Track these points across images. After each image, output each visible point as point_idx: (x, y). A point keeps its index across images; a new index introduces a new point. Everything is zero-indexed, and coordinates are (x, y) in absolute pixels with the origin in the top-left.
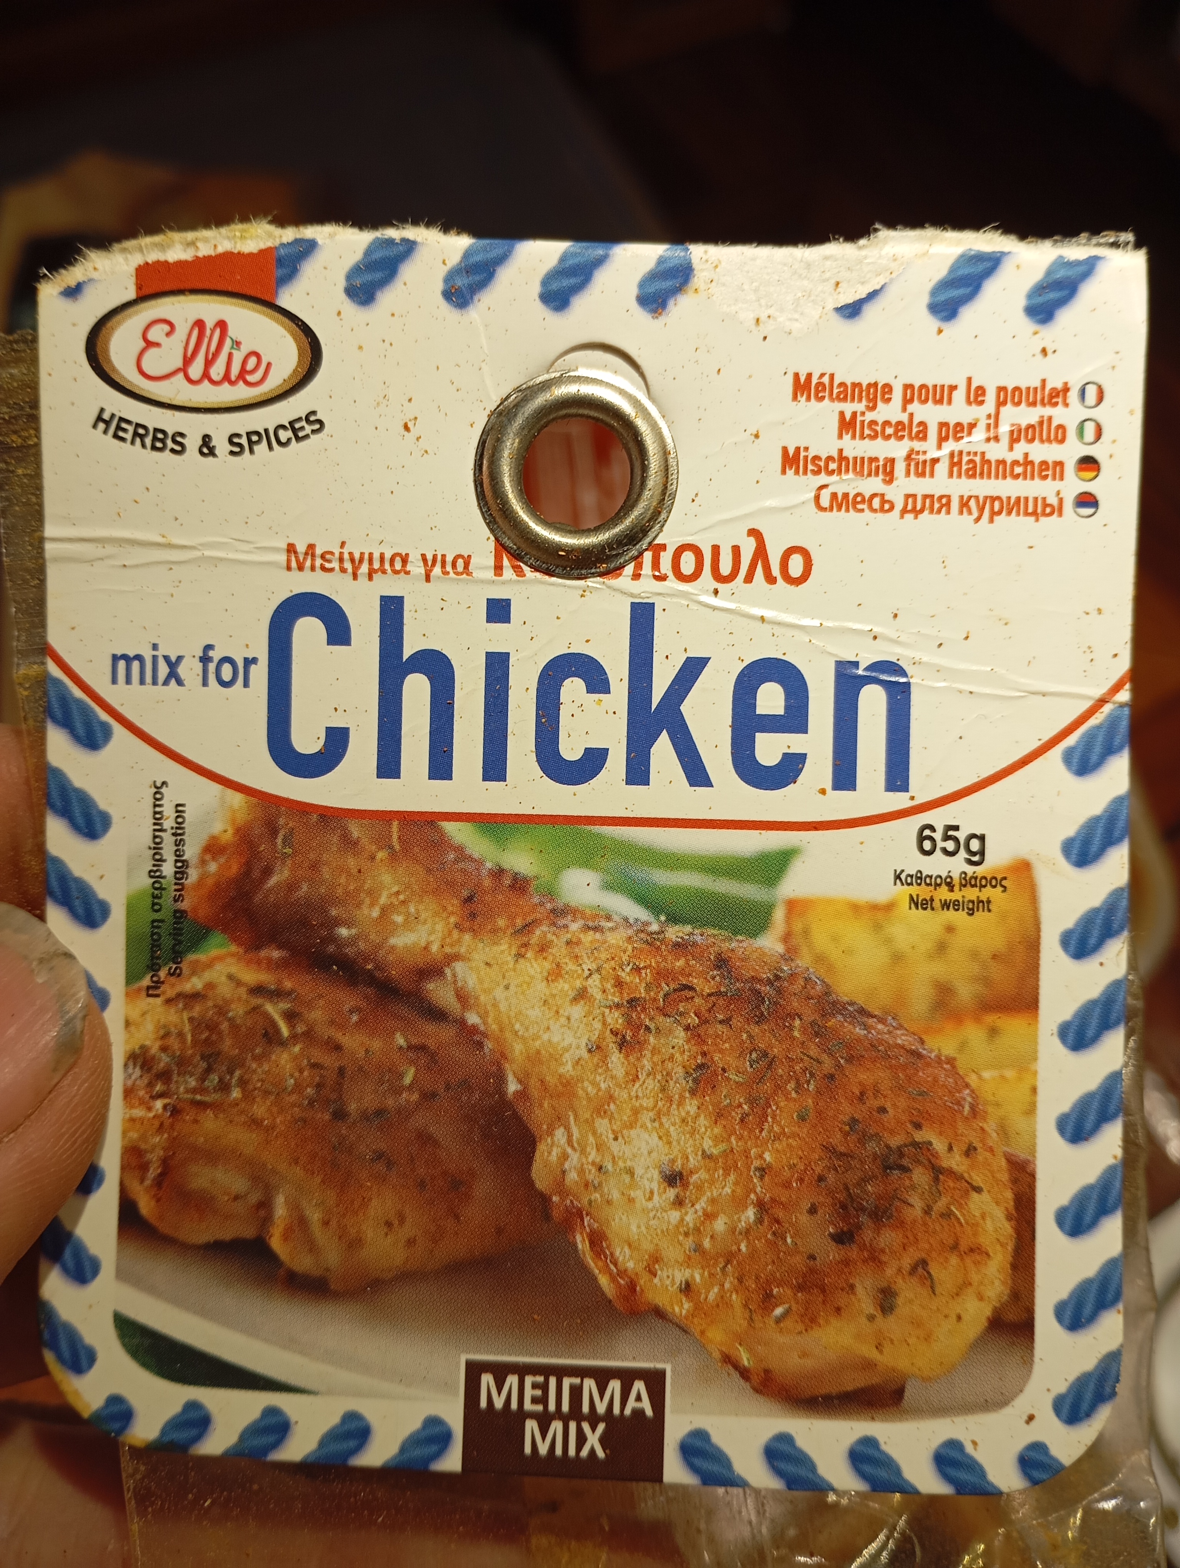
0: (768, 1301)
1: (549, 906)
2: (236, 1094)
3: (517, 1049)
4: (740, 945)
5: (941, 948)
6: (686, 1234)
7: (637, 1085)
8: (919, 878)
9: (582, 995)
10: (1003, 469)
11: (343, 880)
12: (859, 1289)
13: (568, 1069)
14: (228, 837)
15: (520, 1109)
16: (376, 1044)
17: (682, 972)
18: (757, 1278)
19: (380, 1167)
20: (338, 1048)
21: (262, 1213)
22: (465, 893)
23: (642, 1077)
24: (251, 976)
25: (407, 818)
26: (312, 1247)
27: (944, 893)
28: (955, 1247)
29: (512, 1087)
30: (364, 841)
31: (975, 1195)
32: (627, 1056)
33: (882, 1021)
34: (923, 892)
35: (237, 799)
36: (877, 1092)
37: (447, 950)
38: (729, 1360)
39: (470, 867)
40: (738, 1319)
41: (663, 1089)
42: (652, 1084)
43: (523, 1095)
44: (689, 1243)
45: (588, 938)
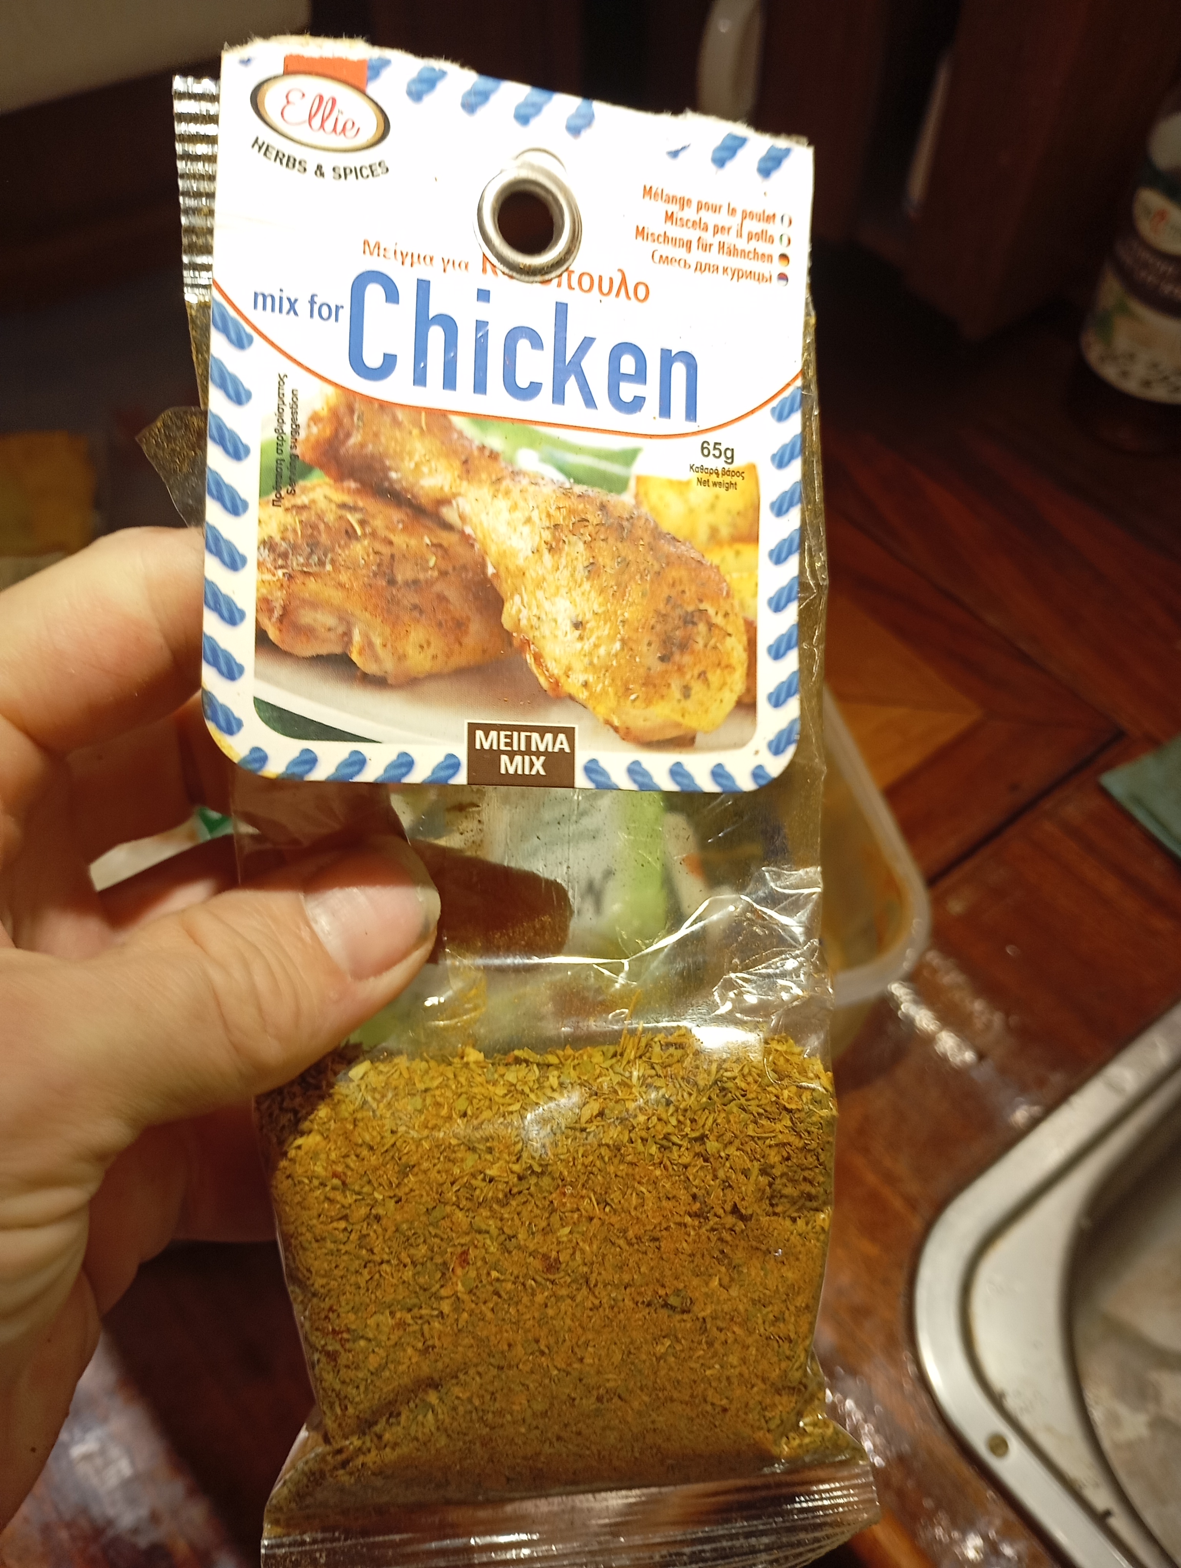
0: (627, 691)
1: (510, 470)
2: (329, 567)
3: (493, 550)
4: (612, 498)
5: (713, 507)
6: (585, 655)
7: (559, 572)
8: (702, 469)
9: (528, 520)
10: (744, 254)
11: (393, 444)
12: (673, 686)
13: (521, 562)
14: (324, 413)
15: (495, 583)
16: (413, 542)
17: (582, 511)
18: (622, 679)
19: (416, 614)
20: (391, 543)
21: (346, 639)
22: (463, 458)
23: (561, 568)
24: (340, 497)
25: (430, 412)
26: (377, 659)
27: (714, 478)
28: (719, 664)
29: (490, 570)
30: (406, 423)
31: (728, 638)
32: (553, 556)
33: (684, 544)
34: (705, 477)
35: (330, 390)
36: (681, 582)
37: (454, 490)
38: (608, 723)
39: (466, 443)
40: (612, 702)
41: (572, 575)
42: (567, 573)
43: (496, 575)
44: (586, 660)
45: (532, 488)
